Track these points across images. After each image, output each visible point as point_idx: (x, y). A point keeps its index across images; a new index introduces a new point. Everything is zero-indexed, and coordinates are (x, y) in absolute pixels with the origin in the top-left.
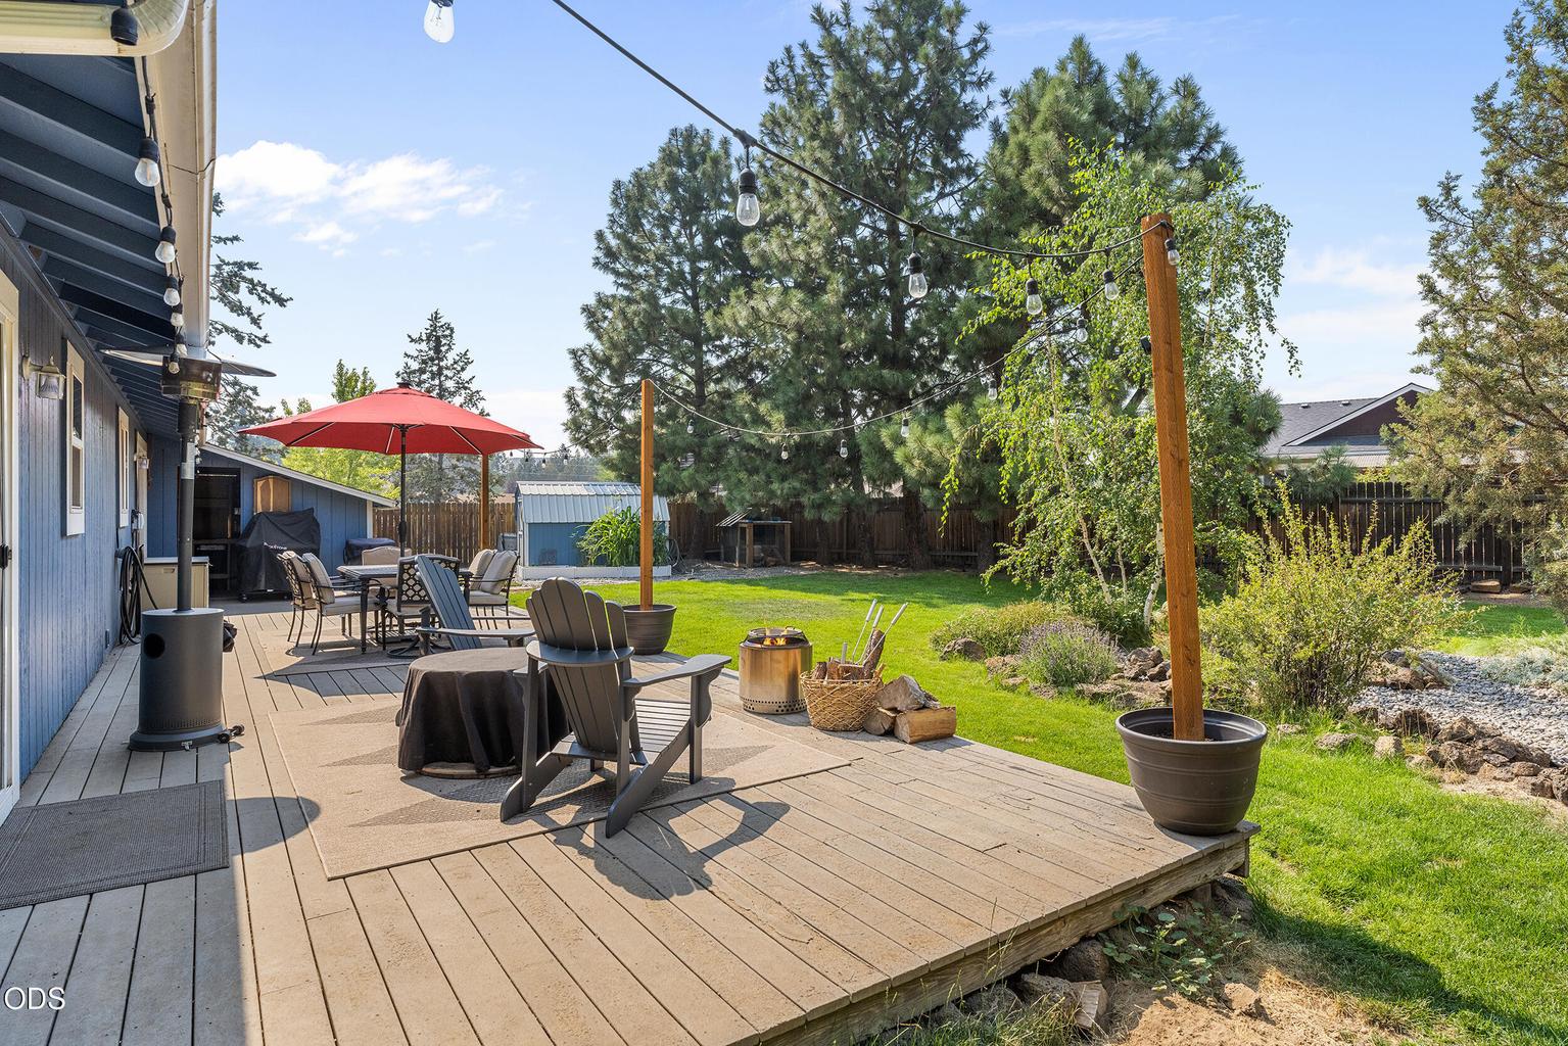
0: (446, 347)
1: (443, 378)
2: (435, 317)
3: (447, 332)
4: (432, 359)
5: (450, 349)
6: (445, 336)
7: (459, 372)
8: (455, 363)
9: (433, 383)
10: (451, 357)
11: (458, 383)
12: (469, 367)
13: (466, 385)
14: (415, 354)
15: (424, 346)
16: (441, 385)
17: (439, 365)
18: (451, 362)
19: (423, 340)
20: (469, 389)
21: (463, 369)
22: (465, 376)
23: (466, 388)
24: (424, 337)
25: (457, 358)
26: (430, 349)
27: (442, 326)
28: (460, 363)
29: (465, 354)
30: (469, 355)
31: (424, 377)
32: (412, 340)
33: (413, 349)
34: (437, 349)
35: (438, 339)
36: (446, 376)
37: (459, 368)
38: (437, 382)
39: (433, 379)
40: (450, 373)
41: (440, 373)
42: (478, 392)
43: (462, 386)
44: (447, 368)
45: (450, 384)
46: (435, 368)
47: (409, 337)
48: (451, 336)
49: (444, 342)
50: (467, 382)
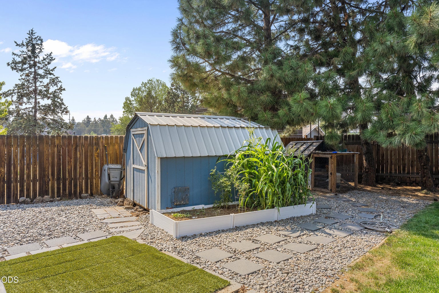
0: (39, 50)
1: (36, 68)
2: (32, 33)
3: (39, 42)
4: (30, 57)
5: (41, 51)
6: (38, 45)
7: (46, 65)
8: (44, 59)
9: (30, 70)
10: (41, 57)
11: (46, 71)
12: (53, 62)
13: (51, 72)
14: (20, 53)
15: (24, 49)
16: (35, 72)
17: (34, 60)
18: (41, 58)
19: (24, 45)
20: (53, 74)
21: (49, 63)
22: (50, 67)
23: (51, 74)
24: (25, 44)
25: (45, 57)
26: (28, 51)
27: (36, 38)
28: (48, 60)
29: (50, 55)
30: (53, 55)
31: (25, 66)
32: (17, 45)
33: (18, 50)
34: (33, 51)
35: (33, 46)
36: (39, 67)
37: (46, 63)
38: (33, 70)
39: (30, 68)
40: (41, 66)
41: (35, 65)
42: (57, 78)
43: (48, 72)
44: (39, 63)
45: (41, 72)
46: (32, 62)
47: (16, 42)
48: (41, 44)
49: (37, 47)
50: (52, 70)
